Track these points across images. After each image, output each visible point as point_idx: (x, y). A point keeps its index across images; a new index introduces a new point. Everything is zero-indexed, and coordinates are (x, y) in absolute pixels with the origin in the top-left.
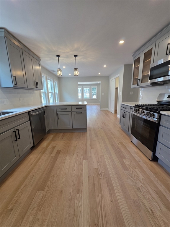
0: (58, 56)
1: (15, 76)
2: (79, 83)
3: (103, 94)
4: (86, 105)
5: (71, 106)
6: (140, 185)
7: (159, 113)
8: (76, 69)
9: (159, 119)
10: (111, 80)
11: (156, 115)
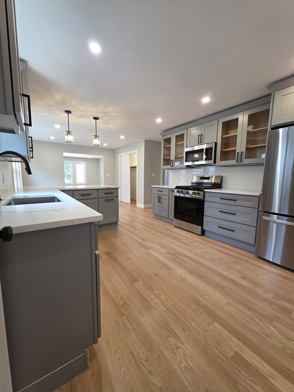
0: (68, 112)
1: (31, 137)
2: (65, 154)
3: (108, 175)
4: (118, 189)
5: (98, 190)
6: (205, 250)
7: (203, 191)
8: (96, 137)
9: (204, 196)
10: (119, 155)
11: (202, 193)
